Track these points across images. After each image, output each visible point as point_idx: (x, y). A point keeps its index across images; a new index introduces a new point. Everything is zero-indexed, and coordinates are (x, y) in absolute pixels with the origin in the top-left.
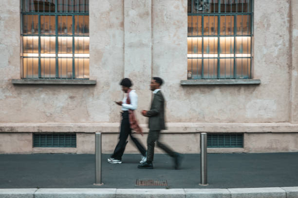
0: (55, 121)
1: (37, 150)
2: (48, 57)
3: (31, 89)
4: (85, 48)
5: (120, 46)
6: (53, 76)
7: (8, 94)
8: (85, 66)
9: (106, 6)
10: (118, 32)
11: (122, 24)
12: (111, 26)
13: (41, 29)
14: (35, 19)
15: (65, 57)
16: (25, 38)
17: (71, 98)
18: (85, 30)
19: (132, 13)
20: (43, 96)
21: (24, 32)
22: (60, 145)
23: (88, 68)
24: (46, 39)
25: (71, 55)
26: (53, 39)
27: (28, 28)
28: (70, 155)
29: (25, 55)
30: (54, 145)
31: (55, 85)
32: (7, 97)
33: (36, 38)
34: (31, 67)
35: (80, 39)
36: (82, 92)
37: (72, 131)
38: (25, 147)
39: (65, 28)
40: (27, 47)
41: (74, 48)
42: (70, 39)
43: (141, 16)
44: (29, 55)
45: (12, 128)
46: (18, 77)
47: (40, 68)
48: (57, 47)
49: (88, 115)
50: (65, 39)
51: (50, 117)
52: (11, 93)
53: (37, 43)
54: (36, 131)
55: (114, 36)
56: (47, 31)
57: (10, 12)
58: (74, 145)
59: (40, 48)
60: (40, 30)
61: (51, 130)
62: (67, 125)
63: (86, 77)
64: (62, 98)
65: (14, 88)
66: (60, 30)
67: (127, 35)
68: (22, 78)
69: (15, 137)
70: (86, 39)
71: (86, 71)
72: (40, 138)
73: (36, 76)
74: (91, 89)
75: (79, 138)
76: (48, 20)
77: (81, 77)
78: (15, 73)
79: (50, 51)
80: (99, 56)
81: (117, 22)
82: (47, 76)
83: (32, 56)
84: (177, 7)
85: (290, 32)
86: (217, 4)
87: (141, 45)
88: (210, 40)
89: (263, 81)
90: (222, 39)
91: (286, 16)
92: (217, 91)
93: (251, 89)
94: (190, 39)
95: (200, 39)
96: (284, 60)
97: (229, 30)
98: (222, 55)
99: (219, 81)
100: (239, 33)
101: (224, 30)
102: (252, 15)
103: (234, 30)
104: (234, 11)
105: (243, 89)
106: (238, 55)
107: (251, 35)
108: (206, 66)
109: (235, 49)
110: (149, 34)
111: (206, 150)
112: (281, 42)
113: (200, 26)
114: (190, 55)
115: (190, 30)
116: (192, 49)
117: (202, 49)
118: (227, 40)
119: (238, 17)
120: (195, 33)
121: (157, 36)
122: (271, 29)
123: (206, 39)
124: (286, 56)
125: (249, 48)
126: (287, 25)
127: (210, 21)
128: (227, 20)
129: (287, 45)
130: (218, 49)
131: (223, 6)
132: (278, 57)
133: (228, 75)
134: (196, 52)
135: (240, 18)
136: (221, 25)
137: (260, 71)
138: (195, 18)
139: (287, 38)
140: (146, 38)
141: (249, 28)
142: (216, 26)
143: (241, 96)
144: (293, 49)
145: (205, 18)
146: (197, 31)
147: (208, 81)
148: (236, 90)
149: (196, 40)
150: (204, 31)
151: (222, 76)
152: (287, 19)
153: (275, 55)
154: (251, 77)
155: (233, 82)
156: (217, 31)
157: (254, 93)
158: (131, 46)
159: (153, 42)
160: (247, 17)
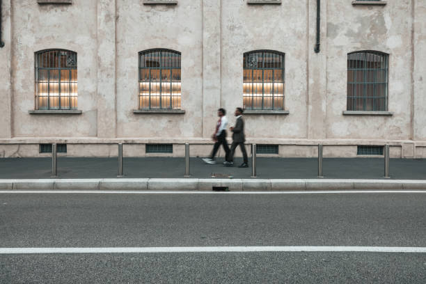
0: (159, 136)
1: (149, 155)
2: (155, 96)
3: (144, 116)
4: (178, 90)
5: (200, 88)
6: (158, 107)
7: (131, 119)
8: (178, 101)
9: (191, 63)
10: (199, 79)
11: (202, 75)
12: (195, 76)
13: (151, 78)
14: (147, 71)
15: (166, 96)
16: (141, 83)
17: (170, 121)
18: (178, 78)
19: (208, 67)
20: (152, 120)
21: (141, 80)
22: (162, 152)
23: (180, 102)
24: (155, 84)
25: (169, 94)
26: (158, 84)
27: (143, 77)
28: (169, 158)
29: (141, 94)
30: (159, 152)
31: (159, 114)
32: (130, 121)
33: (148, 84)
34: (145, 102)
35: (175, 84)
36: (176, 117)
37: (170, 142)
38: (140, 152)
39: (165, 77)
40: (142, 90)
41: (171, 90)
42: (169, 84)
43: (214, 69)
44: (144, 94)
45: (133, 141)
46: (137, 108)
47: (150, 102)
48: (161, 89)
49: (179, 132)
50: (166, 84)
51: (156, 134)
52: (133, 118)
53: (148, 86)
54: (147, 142)
55: (197, 82)
56: (154, 79)
57: (132, 67)
58: (171, 152)
59: (150, 90)
60: (150, 78)
61: (157, 142)
62: (165, 138)
63: (179, 108)
64: (164, 122)
65: (134, 116)
66: (163, 78)
67: (205, 81)
68: (139, 109)
69: (135, 146)
70: (179, 84)
71: (179, 105)
72: (150, 147)
73: (148, 108)
74: (182, 116)
75: (174, 147)
76: (155, 72)
77: (175, 108)
78: (135, 106)
79: (156, 92)
80: (187, 95)
81: (198, 73)
82: (154, 108)
83: (146, 95)
84: (237, 64)
85: (308, 80)
86: (262, 63)
87: (214, 88)
88: (258, 85)
89: (291, 112)
90: (265, 84)
91: (305, 70)
92: (262, 118)
93: (283, 116)
94: (245, 84)
95: (251, 84)
96: (304, 99)
97: (270, 79)
98: (265, 95)
99: (263, 112)
100: (275, 81)
101: (266, 79)
102: (283, 70)
103: (272, 79)
104: (272, 67)
105: (278, 117)
106: (275, 95)
107: (283, 82)
108: (255, 101)
109: (273, 91)
110: (219, 81)
111: (255, 155)
112: (302, 87)
113: (251, 76)
114: (245, 95)
115: (245, 78)
116: (246, 90)
117: (253, 91)
118: (268, 85)
119: (275, 71)
120: (248, 81)
121: (223, 81)
122: (296, 79)
123: (255, 84)
124: (305, 96)
125: (282, 91)
126: (306, 76)
127: (258, 73)
128: (268, 72)
129: (306, 89)
130: (262, 91)
131: (265, 64)
132: (300, 97)
133: (269, 108)
134: (249, 92)
135: (277, 72)
136: (264, 76)
137: (289, 106)
138: (248, 71)
139: (305, 84)
140: (217, 83)
141: (282, 78)
142: (261, 76)
143: (277, 121)
144: (310, 91)
145: (254, 71)
146: (249, 79)
147: (256, 112)
148: (273, 117)
149: (249, 85)
150: (253, 79)
151: (265, 108)
152: (305, 72)
153: (298, 95)
154: (283, 109)
155: (272, 112)
156: (262, 79)
157: (285, 119)
158: (207, 88)
159: (221, 86)
160: (281, 71)
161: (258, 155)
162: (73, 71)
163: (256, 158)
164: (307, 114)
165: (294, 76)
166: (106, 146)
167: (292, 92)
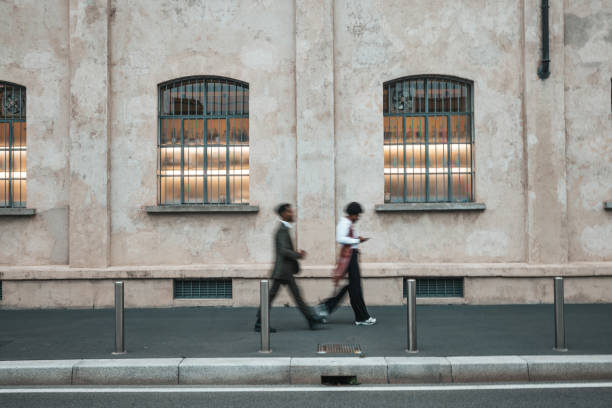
0: (203, 263)
1: (181, 302)
2: (194, 175)
3: (171, 219)
4: (243, 162)
5: (291, 158)
6: (200, 200)
7: (141, 225)
8: (243, 186)
9: (271, 105)
10: (288, 140)
11: (294, 129)
12: (279, 132)
13: (185, 138)
14: (176, 123)
15: (217, 175)
16: (163, 150)
17: (225, 230)
18: (243, 137)
19: (308, 114)
20: (187, 228)
21: (163, 141)
22: (210, 296)
23: (247, 189)
24: (193, 151)
25: (224, 172)
26: (201, 150)
27: (168, 137)
28: (224, 308)
29: (163, 173)
30: (202, 296)
31: (203, 214)
32: (139, 230)
33: (178, 150)
34: (171, 189)
35: (237, 150)
36: (239, 222)
37: (226, 275)
38: (161, 297)
39: (216, 135)
40: (165, 163)
41: (229, 162)
42: (223, 150)
43: (320, 118)
44: (169, 173)
45: (146, 273)
46: (154, 202)
47: (183, 190)
48: (206, 162)
49: (247, 254)
50: (217, 151)
51: (196, 257)
52: (146, 224)
53: (178, 156)
54: (177, 276)
55: (283, 145)
56: (192, 140)
57: (144, 116)
58: (229, 295)
59: (183, 163)
60: (183, 139)
61: (198, 276)
62: (219, 268)
63: (244, 201)
64: (213, 230)
65: (148, 219)
66: (210, 138)
67: (301, 143)
68: (159, 204)
69: (150, 285)
70: (246, 149)
71: (244, 193)
72: (183, 285)
73: (178, 201)
74: (252, 218)
75: (236, 286)
76: (194, 125)
77: (238, 201)
78: (150, 198)
79: (196, 167)
80: (262, 173)
81: (287, 127)
82: (193, 201)
83: (173, 174)
84: (369, 105)
85: (524, 138)
86: (423, 99)
87: (320, 157)
88: (415, 149)
89: (489, 206)
90: (432, 148)
91: (517, 116)
92: (426, 219)
93: (473, 216)
94: (387, 148)
95: (401, 147)
96: (517, 177)
97: (441, 135)
98: (432, 170)
99: (428, 206)
100: (453, 140)
101: (434, 136)
102: (471, 115)
103: (447, 136)
104: (447, 110)
105: (461, 216)
106: (455, 170)
107: (471, 143)
108: (410, 185)
109: (449, 161)
110: (331, 142)
111: (414, 301)
112: (512, 152)
113: (400, 130)
114: (387, 171)
115: (388, 136)
116: (389, 161)
117: (404, 161)
118: (438, 149)
119: (452, 118)
120: (393, 141)
121: (342, 144)
122: (498, 134)
123: (409, 148)
124: (519, 172)
125: (469, 160)
126: (520, 128)
127: (415, 123)
128: (437, 122)
129: (521, 155)
130: (426, 161)
131: (431, 100)
132: (508, 173)
133: (441, 197)
134: (397, 166)
135: (456, 119)
136: (430, 129)
137: (484, 192)
138: (393, 119)
139: (520, 146)
140: (327, 147)
141: (468, 133)
142: (422, 130)
143: (460, 226)
144: (529, 161)
145: (407, 119)
146: (396, 136)
147: (413, 206)
148: (452, 217)
149: (396, 149)
150: (405, 137)
151: (432, 198)
152: (519, 121)
153: (505, 168)
154: (472, 200)
155: (448, 206)
156: (424, 137)
157: (477, 222)
158: (306, 158)
159: (336, 152)
160: (465, 118)
161: (421, 300)
162: (17, 125)
163: (416, 307)
164: (526, 211)
165: (495, 129)
166: (88, 284)
167: (491, 165)
